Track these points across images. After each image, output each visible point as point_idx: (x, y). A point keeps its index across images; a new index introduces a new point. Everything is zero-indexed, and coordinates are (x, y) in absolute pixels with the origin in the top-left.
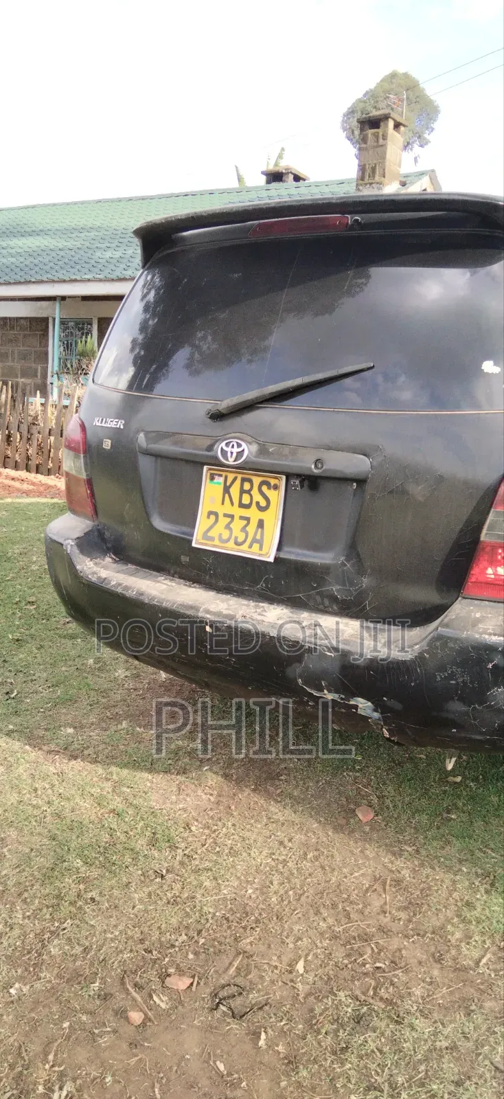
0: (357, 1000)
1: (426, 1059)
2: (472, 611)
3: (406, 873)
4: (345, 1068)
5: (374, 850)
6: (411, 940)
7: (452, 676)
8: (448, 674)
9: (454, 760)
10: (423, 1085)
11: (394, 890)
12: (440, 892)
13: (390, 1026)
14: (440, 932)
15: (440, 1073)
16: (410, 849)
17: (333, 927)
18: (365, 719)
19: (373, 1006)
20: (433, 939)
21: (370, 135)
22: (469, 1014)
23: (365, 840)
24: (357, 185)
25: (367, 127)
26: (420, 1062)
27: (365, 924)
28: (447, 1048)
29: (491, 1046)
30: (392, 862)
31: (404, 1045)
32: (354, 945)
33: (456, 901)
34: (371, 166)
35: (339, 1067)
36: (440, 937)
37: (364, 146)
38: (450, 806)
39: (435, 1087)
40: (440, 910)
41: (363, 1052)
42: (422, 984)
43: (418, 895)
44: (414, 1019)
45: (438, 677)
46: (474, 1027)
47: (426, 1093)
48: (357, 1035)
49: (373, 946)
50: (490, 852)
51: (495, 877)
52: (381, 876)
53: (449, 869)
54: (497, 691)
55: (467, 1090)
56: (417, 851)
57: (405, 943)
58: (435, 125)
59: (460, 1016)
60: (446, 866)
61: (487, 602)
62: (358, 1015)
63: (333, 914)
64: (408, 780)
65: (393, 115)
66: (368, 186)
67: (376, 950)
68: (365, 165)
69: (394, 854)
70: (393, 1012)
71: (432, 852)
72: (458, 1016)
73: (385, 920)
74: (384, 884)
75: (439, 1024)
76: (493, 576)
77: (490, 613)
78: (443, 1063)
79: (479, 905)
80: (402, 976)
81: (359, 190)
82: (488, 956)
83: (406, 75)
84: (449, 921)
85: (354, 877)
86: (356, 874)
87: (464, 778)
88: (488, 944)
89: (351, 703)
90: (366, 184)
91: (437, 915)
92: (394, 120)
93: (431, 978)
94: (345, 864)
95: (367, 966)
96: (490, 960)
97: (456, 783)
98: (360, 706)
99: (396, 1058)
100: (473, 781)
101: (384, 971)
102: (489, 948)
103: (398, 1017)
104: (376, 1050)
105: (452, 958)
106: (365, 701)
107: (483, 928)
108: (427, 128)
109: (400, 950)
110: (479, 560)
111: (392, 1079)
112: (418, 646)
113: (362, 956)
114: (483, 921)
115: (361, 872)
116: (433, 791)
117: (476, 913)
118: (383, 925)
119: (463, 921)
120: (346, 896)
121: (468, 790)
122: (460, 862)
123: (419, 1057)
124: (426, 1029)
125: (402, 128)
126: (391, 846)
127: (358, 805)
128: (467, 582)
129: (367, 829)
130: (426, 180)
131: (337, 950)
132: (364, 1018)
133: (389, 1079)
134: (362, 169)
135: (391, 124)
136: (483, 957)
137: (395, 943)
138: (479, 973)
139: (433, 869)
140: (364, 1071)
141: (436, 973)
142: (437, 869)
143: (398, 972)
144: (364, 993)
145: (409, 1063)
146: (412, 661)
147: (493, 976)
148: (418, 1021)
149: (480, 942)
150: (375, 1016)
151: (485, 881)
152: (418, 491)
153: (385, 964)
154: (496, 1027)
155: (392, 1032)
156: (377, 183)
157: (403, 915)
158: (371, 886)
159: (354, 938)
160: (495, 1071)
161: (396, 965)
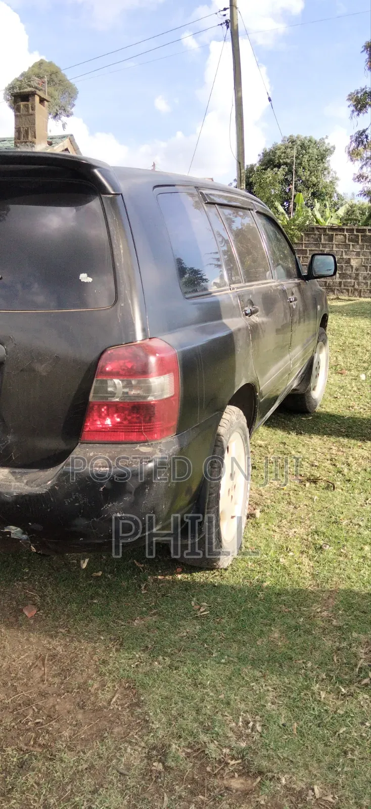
0: (21, 750)
1: (72, 780)
2: (88, 452)
3: (60, 649)
4: (11, 804)
5: (36, 636)
6: (62, 697)
7: (76, 500)
8: (73, 499)
9: (87, 560)
10: (69, 800)
11: (50, 663)
12: (84, 657)
13: (46, 764)
14: (83, 686)
15: (81, 788)
16: (63, 631)
17: (3, 701)
18: (17, 540)
19: (33, 752)
20: (78, 692)
21: (22, 106)
22: (103, 740)
23: (30, 631)
24: (15, 142)
25: (19, 100)
26: (67, 784)
27: (28, 693)
28: (86, 769)
29: (117, 759)
30: (49, 643)
31: (56, 775)
32: (19, 711)
33: (96, 661)
34: (24, 129)
35: (6, 805)
36: (83, 690)
37: (18, 113)
38: (93, 594)
39: (77, 799)
40: (84, 670)
41: (25, 788)
42: (70, 727)
43: (68, 664)
44: (63, 754)
45: (66, 502)
46: (106, 749)
47: (71, 805)
48: (20, 777)
49: (34, 708)
50: (120, 621)
51: (123, 639)
52: (41, 655)
53: (91, 640)
54: (108, 506)
55: (100, 795)
56: (69, 632)
57: (58, 700)
58: (76, 102)
59: (97, 743)
60: (89, 638)
61: (98, 445)
62: (22, 762)
63: (3, 691)
64: (63, 581)
65: (38, 92)
66: (24, 144)
67: (36, 710)
68: (20, 128)
69: (51, 637)
70: (48, 752)
71: (79, 629)
72: (95, 744)
73: (43, 687)
74: (43, 660)
75: (81, 752)
76: (101, 426)
77: (100, 452)
78: (84, 780)
79: (111, 661)
80: (55, 725)
81: (17, 146)
82: (117, 696)
83: (50, 64)
84: (89, 677)
85: (21, 660)
86: (22, 657)
87: (104, 571)
88: (117, 688)
89: (6, 530)
90: (22, 142)
91: (82, 674)
92: (39, 96)
93: (77, 721)
94: (14, 651)
95: (29, 723)
96: (118, 698)
97: (98, 577)
98: (12, 531)
99: (49, 785)
100: (110, 573)
101: (42, 725)
102: (117, 690)
103: (51, 756)
104: (34, 784)
105: (92, 703)
106: (15, 528)
107: (114, 676)
108: (69, 104)
109: (54, 706)
110: (89, 415)
111: (46, 802)
112: (49, 482)
113: (25, 717)
114: (114, 672)
115: (26, 654)
116: (81, 585)
117: (110, 667)
118: (42, 690)
119: (100, 675)
120: (14, 675)
121: (106, 580)
122: (99, 633)
123: (67, 780)
124: (72, 759)
125: (46, 103)
126: (49, 631)
127: (25, 605)
128: (83, 431)
129: (32, 622)
130: (66, 141)
131: (6, 717)
132: (26, 763)
133: (44, 803)
134: (18, 130)
135: (37, 99)
136: (113, 697)
137: (51, 701)
138: (110, 709)
139: (80, 642)
140: (25, 802)
141: (80, 717)
142: (83, 641)
143: (53, 723)
144: (26, 745)
145: (59, 787)
146: (47, 493)
147: (120, 709)
148: (66, 755)
149: (111, 688)
150: (34, 759)
151: (116, 643)
152: (42, 369)
153: (43, 719)
154: (121, 744)
155: (46, 767)
156: (31, 142)
157: (57, 680)
158: (33, 664)
159: (20, 705)
160: (120, 776)
161: (51, 718)
